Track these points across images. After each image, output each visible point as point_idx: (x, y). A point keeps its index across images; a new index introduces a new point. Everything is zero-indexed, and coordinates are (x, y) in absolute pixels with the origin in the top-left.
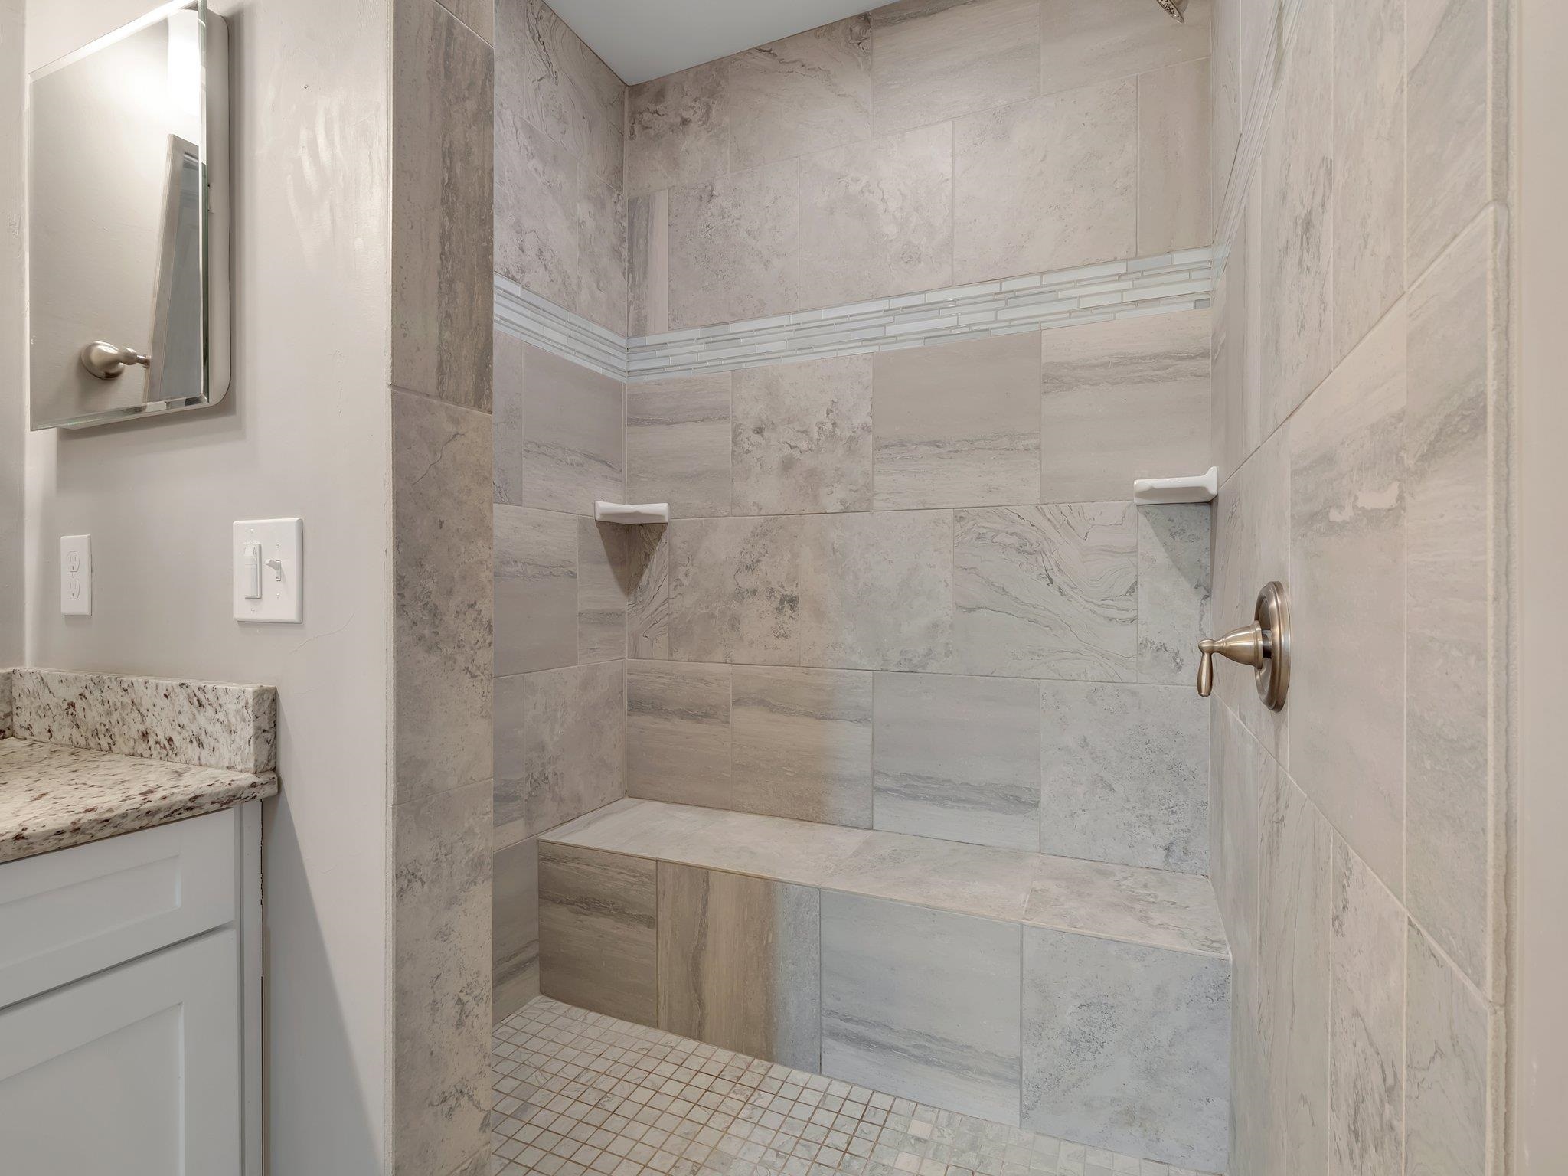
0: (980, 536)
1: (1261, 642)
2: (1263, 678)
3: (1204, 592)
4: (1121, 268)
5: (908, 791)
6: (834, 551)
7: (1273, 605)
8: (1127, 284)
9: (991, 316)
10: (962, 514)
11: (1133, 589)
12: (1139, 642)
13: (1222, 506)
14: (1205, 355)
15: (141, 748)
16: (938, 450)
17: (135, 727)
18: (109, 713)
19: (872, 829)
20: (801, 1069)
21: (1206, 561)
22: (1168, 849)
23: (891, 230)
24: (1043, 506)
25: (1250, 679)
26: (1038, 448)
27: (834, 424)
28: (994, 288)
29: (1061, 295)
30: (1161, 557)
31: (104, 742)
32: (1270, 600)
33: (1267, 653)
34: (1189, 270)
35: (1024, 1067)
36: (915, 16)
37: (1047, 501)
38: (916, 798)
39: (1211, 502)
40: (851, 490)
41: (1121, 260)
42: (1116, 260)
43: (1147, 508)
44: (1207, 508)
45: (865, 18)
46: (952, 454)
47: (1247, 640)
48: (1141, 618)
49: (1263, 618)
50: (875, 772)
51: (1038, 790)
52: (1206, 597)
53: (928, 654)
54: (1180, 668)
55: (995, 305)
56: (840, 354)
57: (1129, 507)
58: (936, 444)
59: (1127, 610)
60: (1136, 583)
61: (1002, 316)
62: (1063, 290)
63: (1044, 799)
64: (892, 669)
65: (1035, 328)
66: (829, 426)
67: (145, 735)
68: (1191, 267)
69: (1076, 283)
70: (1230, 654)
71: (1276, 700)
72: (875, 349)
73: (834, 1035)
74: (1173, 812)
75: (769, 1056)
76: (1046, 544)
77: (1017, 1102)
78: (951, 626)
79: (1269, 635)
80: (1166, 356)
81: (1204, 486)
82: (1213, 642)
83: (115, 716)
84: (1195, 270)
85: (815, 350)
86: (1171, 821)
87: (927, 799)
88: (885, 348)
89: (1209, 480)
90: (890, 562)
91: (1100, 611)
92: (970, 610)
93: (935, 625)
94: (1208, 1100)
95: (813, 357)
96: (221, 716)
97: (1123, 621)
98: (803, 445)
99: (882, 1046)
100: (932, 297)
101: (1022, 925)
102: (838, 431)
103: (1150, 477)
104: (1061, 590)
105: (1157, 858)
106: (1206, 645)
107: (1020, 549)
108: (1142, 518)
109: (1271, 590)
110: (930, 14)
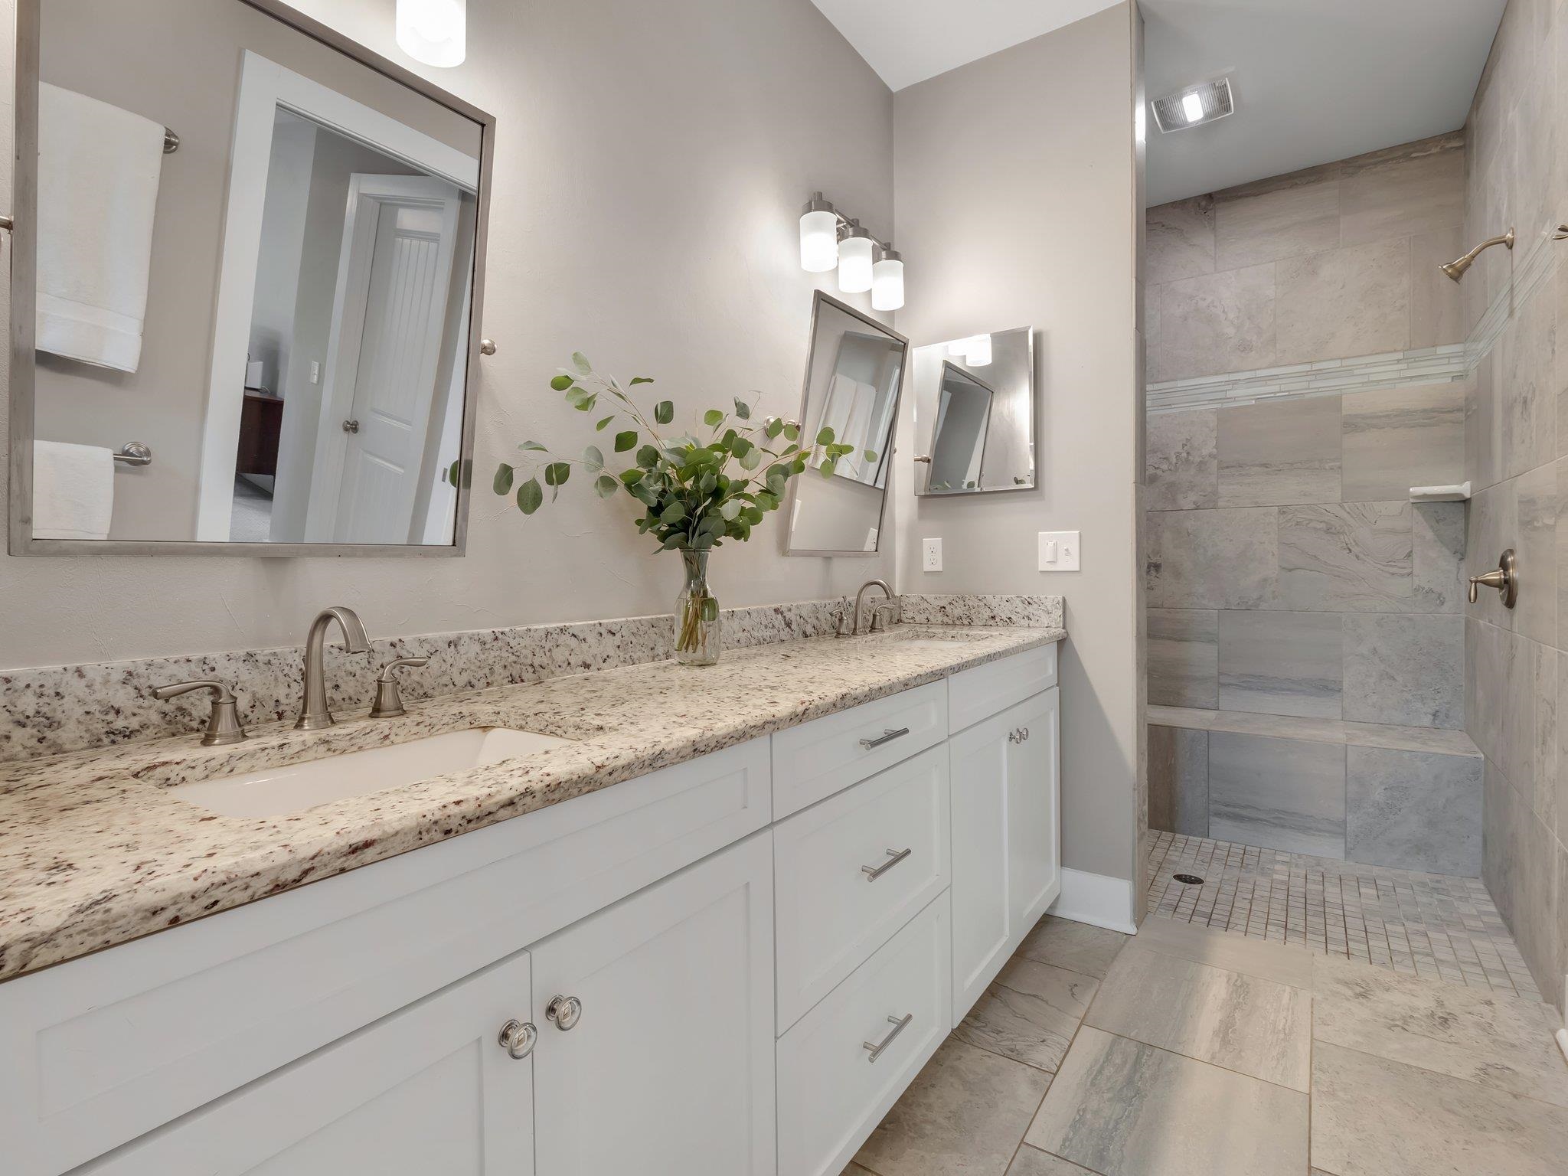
0: (1298, 524)
1: (1503, 577)
2: (1504, 594)
3: (1459, 556)
4: (1400, 356)
5: (1245, 685)
6: (1189, 534)
7: (1509, 559)
8: (1404, 366)
9: (1305, 385)
10: (1284, 510)
11: (1409, 555)
12: (1414, 587)
13: (1473, 504)
14: (1460, 410)
15: (992, 622)
16: (1266, 470)
17: (987, 613)
18: (969, 609)
19: (1218, 709)
20: (1195, 835)
21: (1462, 537)
22: (1434, 715)
23: (1230, 331)
24: (1344, 504)
25: (1496, 594)
26: (1340, 468)
27: (1188, 453)
28: (1307, 367)
29: (1356, 372)
30: (1430, 535)
31: (966, 622)
32: (1507, 558)
33: (1506, 581)
34: (1449, 358)
35: (1348, 825)
36: (1247, 196)
37: (1346, 501)
38: (1250, 689)
39: (1466, 502)
40: (1201, 495)
41: (1400, 351)
42: (1395, 351)
43: (1419, 505)
44: (1462, 504)
45: (1210, 197)
46: (1277, 472)
47: (1495, 576)
48: (1415, 573)
49: (1504, 565)
50: (1220, 674)
51: (1341, 682)
52: (1461, 559)
53: (1260, 598)
54: (1443, 603)
55: (1308, 378)
56: (1192, 409)
57: (1406, 504)
58: (1265, 465)
59: (1405, 568)
60: (1411, 551)
61: (1314, 385)
62: (1357, 369)
63: (1345, 686)
64: (1233, 608)
65: (1338, 392)
66: (1185, 455)
67: (993, 618)
68: (1451, 355)
69: (1367, 365)
70: (1486, 583)
71: (1510, 603)
72: (1218, 406)
73: (1218, 814)
74: (1438, 692)
75: (1172, 830)
76: (1346, 528)
77: (1343, 845)
78: (1277, 581)
79: (1507, 573)
80: (1433, 410)
81: (1462, 492)
82: (1477, 577)
83: (973, 611)
84: (1452, 357)
85: (1173, 406)
86: (1437, 697)
87: (1258, 689)
88: (1226, 406)
89: (1465, 489)
90: (1231, 541)
91: (1387, 569)
92: (1290, 570)
93: (1265, 580)
94: (1468, 837)
95: (1174, 411)
96: (1042, 607)
97: (1402, 575)
98: (1165, 467)
99: (1250, 819)
100: (1260, 373)
101: (1346, 745)
102: (1190, 458)
103: (1421, 485)
104: (1357, 557)
105: (1427, 721)
106: (1473, 579)
107: (1328, 531)
108: (1415, 511)
109: (1508, 553)
110: (1259, 195)
